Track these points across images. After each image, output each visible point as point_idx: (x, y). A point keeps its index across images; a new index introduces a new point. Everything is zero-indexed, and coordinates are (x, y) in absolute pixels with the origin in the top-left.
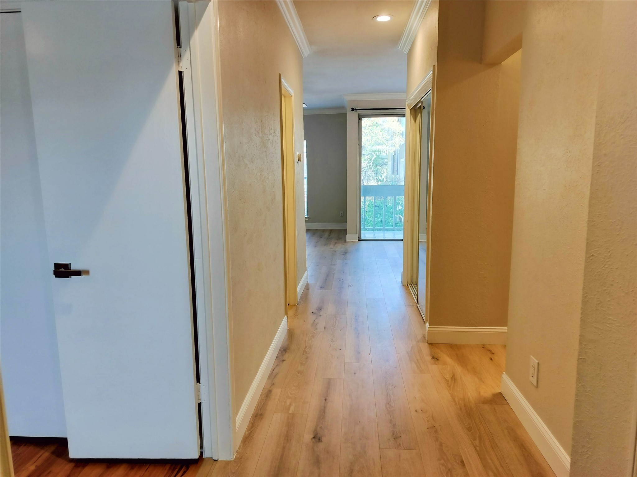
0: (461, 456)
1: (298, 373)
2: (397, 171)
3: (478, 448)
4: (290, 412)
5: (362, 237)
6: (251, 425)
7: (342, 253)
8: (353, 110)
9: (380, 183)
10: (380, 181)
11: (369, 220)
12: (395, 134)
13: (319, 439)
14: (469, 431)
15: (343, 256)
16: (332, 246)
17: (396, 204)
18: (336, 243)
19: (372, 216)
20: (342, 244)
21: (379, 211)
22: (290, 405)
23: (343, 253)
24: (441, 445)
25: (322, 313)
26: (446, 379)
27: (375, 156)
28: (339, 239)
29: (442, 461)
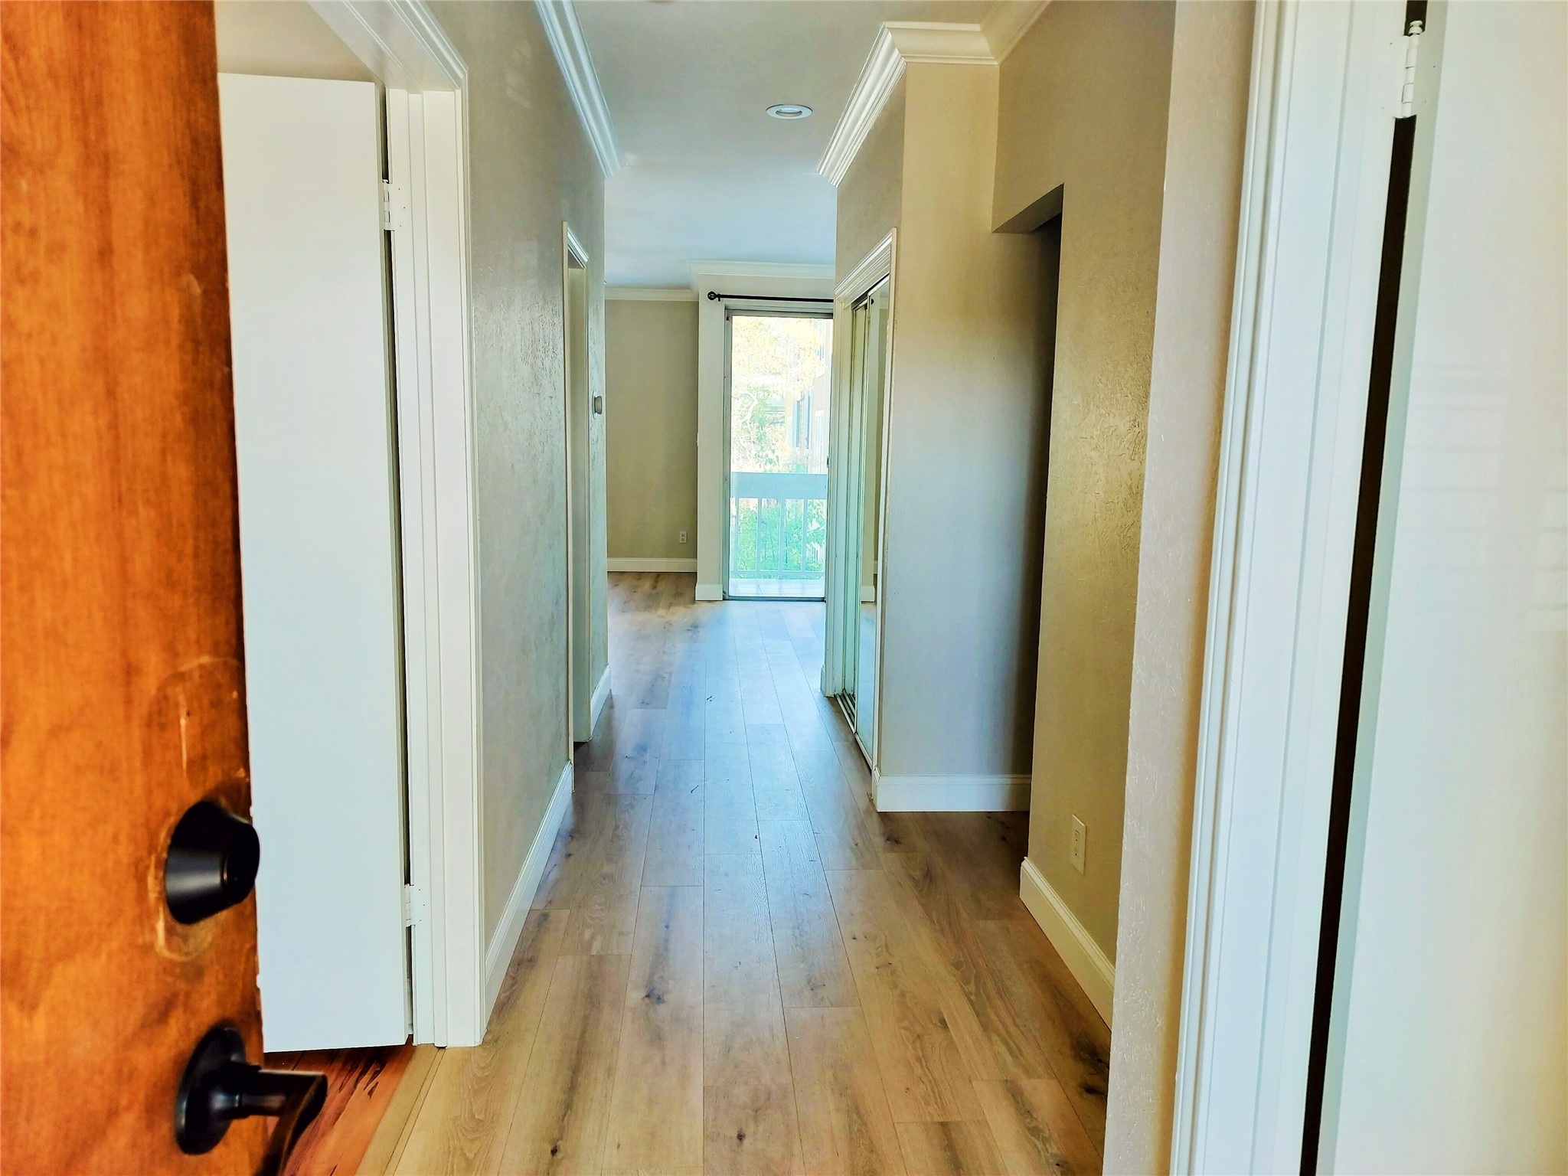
0: (940, 1013)
1: (604, 879)
2: (807, 439)
3: (973, 998)
4: (594, 952)
5: (732, 593)
6: (510, 981)
7: (687, 628)
8: (712, 296)
9: (768, 467)
10: (771, 461)
11: (745, 554)
12: (802, 352)
13: (659, 998)
14: (957, 969)
15: (690, 634)
16: (661, 612)
17: (808, 517)
18: (671, 605)
19: (752, 544)
20: (685, 607)
21: (768, 533)
22: (593, 938)
23: (689, 628)
24: (903, 995)
25: (647, 757)
26: (914, 879)
27: (756, 402)
28: (678, 595)
29: (905, 1023)
